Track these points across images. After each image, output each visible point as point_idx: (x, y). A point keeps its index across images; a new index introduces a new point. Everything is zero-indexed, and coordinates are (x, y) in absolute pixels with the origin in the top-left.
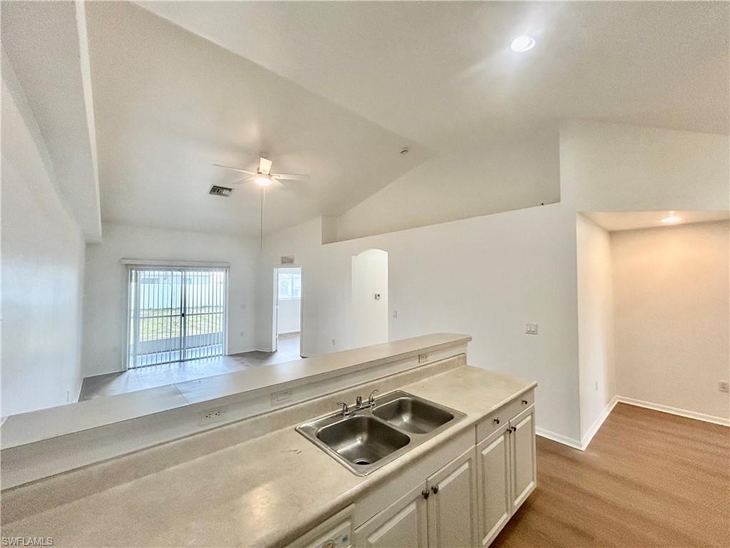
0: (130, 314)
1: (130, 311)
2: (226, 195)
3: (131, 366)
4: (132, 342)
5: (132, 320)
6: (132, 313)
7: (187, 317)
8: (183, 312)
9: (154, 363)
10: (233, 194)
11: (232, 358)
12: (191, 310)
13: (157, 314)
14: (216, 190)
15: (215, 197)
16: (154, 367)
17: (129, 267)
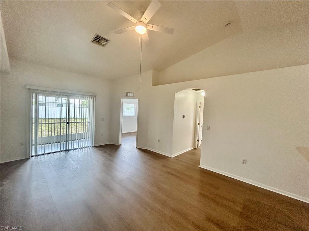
0: (32, 121)
1: (32, 119)
2: (103, 46)
3: (33, 154)
4: (33, 138)
5: (34, 125)
6: (34, 120)
7: (70, 124)
8: (67, 122)
9: (50, 152)
10: (108, 45)
11: (96, 148)
12: (73, 120)
13: (51, 121)
14: (98, 40)
15: (96, 46)
16: (49, 155)
17: (31, 91)
